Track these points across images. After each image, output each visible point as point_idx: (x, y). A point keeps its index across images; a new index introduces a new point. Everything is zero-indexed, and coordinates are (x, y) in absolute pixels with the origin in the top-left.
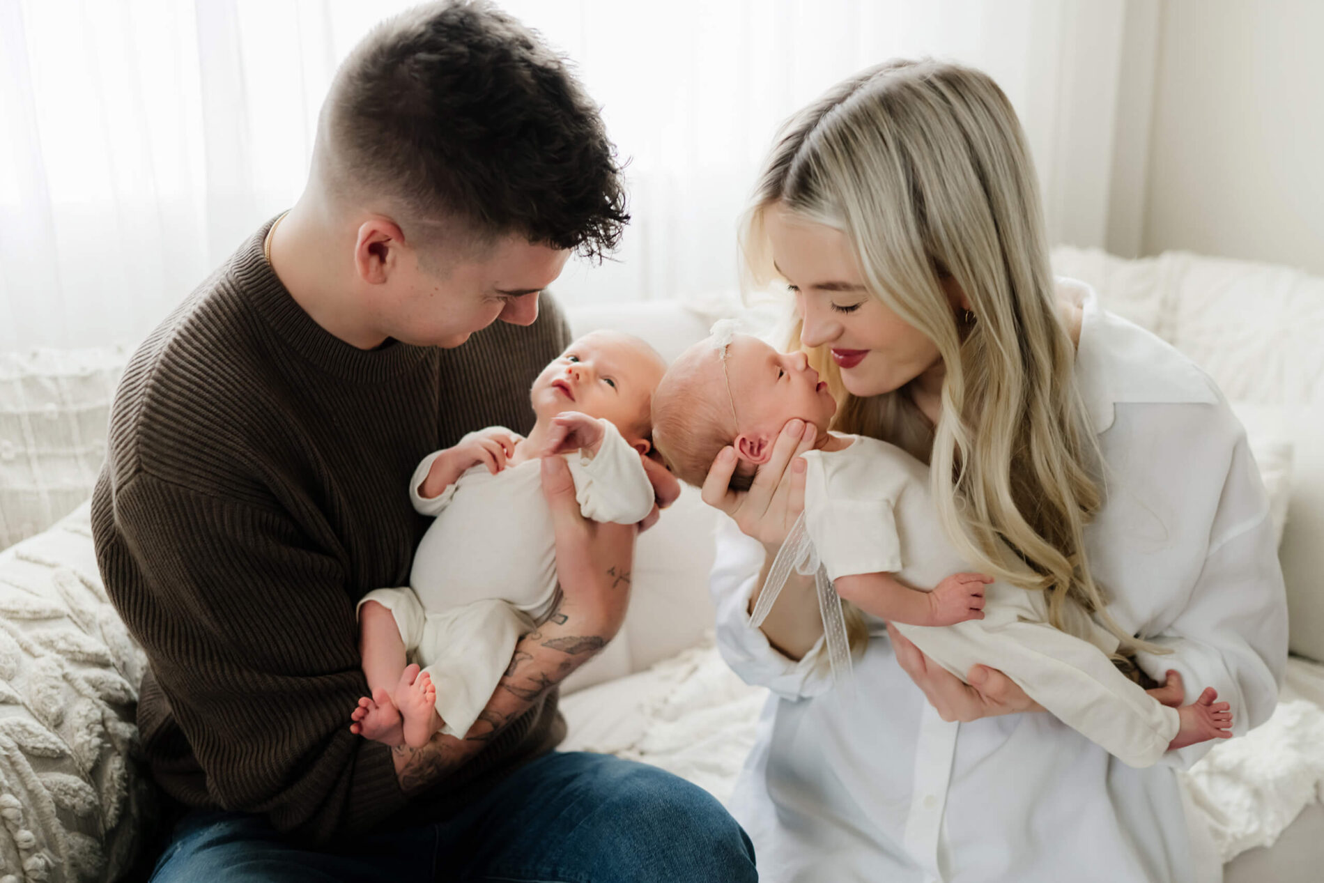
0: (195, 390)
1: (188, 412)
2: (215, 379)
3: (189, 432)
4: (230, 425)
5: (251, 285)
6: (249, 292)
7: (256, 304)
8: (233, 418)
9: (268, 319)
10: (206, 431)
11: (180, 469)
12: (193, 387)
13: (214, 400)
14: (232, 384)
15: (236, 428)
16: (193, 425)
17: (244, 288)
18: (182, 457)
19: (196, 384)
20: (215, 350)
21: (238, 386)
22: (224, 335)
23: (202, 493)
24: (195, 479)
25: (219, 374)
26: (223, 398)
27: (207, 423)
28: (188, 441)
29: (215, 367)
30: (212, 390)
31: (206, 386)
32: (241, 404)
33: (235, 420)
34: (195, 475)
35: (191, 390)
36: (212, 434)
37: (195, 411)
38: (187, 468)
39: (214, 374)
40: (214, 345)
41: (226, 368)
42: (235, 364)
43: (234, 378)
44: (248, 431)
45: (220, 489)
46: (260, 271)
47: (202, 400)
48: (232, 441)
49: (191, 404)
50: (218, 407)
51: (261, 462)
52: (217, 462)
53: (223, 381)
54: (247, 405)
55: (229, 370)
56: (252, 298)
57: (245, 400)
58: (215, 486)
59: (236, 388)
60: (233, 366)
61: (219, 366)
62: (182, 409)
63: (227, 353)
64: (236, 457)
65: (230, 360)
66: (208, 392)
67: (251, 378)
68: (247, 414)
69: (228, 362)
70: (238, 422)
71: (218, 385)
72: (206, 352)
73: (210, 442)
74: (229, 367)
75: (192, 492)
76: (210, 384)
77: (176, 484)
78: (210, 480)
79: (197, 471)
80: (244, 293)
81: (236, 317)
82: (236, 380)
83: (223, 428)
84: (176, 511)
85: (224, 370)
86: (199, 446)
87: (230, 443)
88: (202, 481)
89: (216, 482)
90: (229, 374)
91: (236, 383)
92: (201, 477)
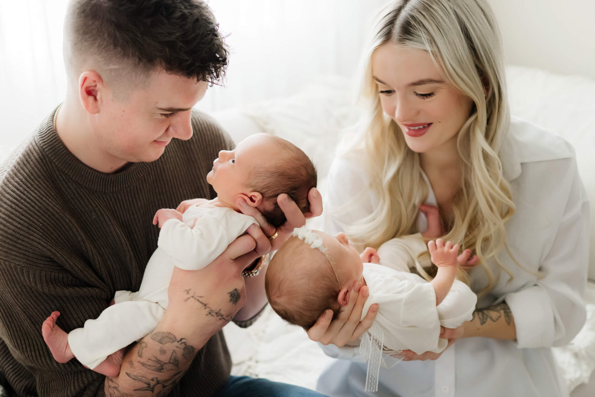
0: (14, 207)
1: (10, 220)
2: (25, 200)
3: (9, 231)
4: (32, 226)
5: (46, 143)
6: (44, 147)
7: (48, 153)
8: (34, 222)
9: (55, 161)
10: (19, 231)
11: (5, 252)
12: (13, 205)
13: (24, 213)
14: (34, 202)
15: (36, 228)
16: (12, 227)
17: (42, 145)
18: (6, 245)
19: (14, 203)
20: (26, 182)
21: (37, 203)
22: (31, 173)
23: (18, 265)
24: (14, 257)
25: (27, 196)
26: (29, 211)
27: (19, 226)
28: (9, 236)
29: (25, 192)
30: (23, 207)
31: (20, 204)
32: (39, 214)
33: (35, 223)
34: (14, 255)
35: (12, 207)
36: (22, 233)
37: (13, 220)
38: (9, 252)
39: (24, 197)
40: (26, 179)
41: (31, 192)
42: (36, 189)
43: (35, 198)
44: (42, 229)
45: (27, 262)
46: (51, 135)
47: (17, 213)
48: (33, 236)
49: (12, 216)
50: (26, 217)
51: (49, 247)
52: (25, 248)
53: (29, 201)
54: (42, 214)
55: (33, 194)
56: (46, 150)
57: (41, 211)
58: (24, 260)
59: (36, 204)
60: (36, 191)
61: (28, 192)
62: (7, 218)
63: (33, 183)
64: (35, 245)
65: (34, 187)
66: (21, 208)
67: (45, 198)
68: (42, 219)
69: (33, 189)
70: (36, 225)
71: (26, 204)
72: (21, 183)
73: (21, 237)
74: (33, 192)
75: (12, 265)
76: (22, 203)
77: (4, 260)
78: (22, 258)
79: (14, 253)
80: (42, 147)
81: (37, 161)
82: (37, 200)
83: (28, 229)
84: (6, 273)
85: (30, 194)
86: (15, 240)
87: (32, 237)
88: (17, 258)
89: (25, 259)
90: (33, 196)
91: (36, 201)
92: (17, 256)
